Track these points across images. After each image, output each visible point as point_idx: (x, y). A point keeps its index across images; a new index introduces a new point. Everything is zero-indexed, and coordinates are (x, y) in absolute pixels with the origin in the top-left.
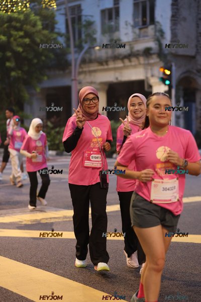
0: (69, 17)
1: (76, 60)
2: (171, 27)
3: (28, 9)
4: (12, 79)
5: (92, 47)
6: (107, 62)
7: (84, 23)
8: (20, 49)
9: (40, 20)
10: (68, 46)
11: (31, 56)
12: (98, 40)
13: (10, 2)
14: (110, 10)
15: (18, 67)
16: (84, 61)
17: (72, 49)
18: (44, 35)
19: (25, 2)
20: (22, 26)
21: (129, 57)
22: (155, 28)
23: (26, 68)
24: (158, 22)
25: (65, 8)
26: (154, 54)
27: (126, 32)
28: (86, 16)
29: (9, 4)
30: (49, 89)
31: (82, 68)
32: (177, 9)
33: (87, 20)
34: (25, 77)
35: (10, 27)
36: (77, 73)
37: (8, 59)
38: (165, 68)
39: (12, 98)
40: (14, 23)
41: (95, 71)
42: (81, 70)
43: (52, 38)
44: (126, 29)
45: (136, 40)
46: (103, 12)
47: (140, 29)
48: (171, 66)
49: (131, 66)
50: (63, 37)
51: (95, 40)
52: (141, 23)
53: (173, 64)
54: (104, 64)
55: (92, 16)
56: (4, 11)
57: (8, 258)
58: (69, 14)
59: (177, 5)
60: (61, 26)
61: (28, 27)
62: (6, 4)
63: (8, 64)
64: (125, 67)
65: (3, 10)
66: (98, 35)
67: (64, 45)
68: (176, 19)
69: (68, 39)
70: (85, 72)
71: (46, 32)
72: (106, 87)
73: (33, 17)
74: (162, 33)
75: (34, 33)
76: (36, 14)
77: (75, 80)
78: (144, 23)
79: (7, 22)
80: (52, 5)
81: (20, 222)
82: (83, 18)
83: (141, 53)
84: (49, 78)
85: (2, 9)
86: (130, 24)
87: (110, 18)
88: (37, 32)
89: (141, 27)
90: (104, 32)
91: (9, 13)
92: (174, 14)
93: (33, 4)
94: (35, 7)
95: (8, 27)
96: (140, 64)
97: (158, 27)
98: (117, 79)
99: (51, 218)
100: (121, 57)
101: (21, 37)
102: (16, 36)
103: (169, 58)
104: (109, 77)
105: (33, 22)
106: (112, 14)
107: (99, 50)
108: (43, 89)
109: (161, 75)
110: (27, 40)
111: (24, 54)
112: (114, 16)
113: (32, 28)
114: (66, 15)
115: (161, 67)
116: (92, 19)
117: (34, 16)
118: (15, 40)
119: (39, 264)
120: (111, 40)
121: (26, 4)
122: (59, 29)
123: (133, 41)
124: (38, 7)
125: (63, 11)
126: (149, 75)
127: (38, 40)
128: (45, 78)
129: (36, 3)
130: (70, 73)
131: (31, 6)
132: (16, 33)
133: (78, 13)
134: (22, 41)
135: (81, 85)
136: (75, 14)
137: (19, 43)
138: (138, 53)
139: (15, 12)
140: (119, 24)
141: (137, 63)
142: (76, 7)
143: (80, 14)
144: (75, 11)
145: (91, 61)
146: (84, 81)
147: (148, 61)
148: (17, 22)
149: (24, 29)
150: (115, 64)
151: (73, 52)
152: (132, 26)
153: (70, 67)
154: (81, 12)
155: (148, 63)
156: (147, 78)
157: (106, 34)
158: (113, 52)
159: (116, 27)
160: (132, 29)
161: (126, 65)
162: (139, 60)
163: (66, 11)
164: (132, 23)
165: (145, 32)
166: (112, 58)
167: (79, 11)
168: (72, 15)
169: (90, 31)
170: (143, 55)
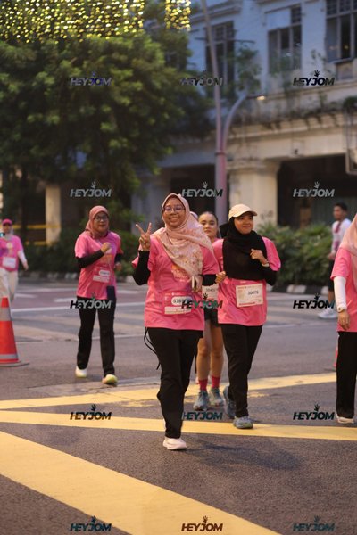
0: (213, 44)
1: (223, 120)
3: (141, 30)
4: (111, 152)
5: (253, 97)
6: (278, 123)
7: (239, 54)
8: (126, 101)
9: (162, 49)
10: (210, 95)
11: (144, 113)
12: (263, 85)
13: (110, 19)
14: (284, 32)
15: (123, 132)
16: (237, 122)
17: (217, 100)
18: (167, 75)
19: (135, 19)
20: (129, 61)
21: (318, 113)
23: (135, 134)
25: (205, 29)
27: (313, 70)
28: (242, 42)
29: (107, 21)
30: (176, 169)
31: (234, 133)
33: (245, 48)
34: (135, 149)
35: (109, 62)
36: (225, 143)
37: (105, 118)
40: (115, 56)
41: (257, 139)
42: (232, 137)
44: (313, 64)
46: (272, 34)
47: (338, 64)
49: (321, 129)
51: (257, 83)
52: (339, 55)
54: (273, 125)
55: (252, 42)
56: (100, 35)
57: (103, 465)
58: (211, 38)
60: (197, 61)
61: (140, 62)
62: (103, 21)
63: (104, 126)
64: (311, 132)
65: (98, 33)
66: (263, 76)
67: (203, 93)
70: (239, 141)
71: (171, 70)
72: (277, 168)
73: (149, 44)
75: (150, 72)
76: (154, 39)
77: (222, 154)
78: (345, 54)
79: (103, 54)
80: (183, 23)
81: (123, 402)
82: (238, 46)
83: (339, 107)
84: (175, 150)
85: (96, 30)
86: (319, 55)
87: (285, 46)
88: (155, 70)
89: (340, 61)
90: (273, 70)
91: (108, 38)
93: (149, 22)
94: (153, 27)
95: (105, 62)
96: (337, 126)
98: (296, 151)
100: (303, 114)
101: (128, 79)
102: (119, 77)
104: (283, 149)
105: (148, 53)
106: (288, 39)
107: (265, 102)
108: (165, 171)
110: (138, 85)
111: (132, 110)
112: (291, 42)
113: (148, 64)
114: (207, 40)
116: (252, 48)
117: (151, 43)
118: (117, 84)
119: (157, 477)
120: (286, 85)
121: (137, 21)
122: (194, 64)
124: (158, 26)
125: (201, 34)
126: (353, 146)
127: (158, 85)
128: (170, 151)
129: (155, 20)
130: (213, 141)
131: (146, 26)
132: (119, 72)
133: (228, 37)
134: (129, 87)
135: (231, 163)
136: (222, 39)
137: (125, 90)
138: (333, 106)
139: (118, 36)
140: (300, 55)
141: (332, 124)
142: (225, 27)
143: (231, 39)
144: (222, 33)
145: (250, 121)
146: (237, 157)
147: (352, 121)
148: (121, 54)
149: (133, 65)
150: (292, 127)
151: (218, 105)
152: (324, 60)
153: (212, 132)
154: (233, 35)
155: (352, 125)
156: (349, 151)
157: (276, 74)
158: (289, 105)
159: (295, 60)
160: (324, 64)
161: (312, 127)
162: (335, 119)
163: (207, 34)
164: (323, 53)
165: (347, 70)
166: (287, 116)
167: (231, 33)
168: (217, 40)
169: (249, 69)
170: (342, 111)
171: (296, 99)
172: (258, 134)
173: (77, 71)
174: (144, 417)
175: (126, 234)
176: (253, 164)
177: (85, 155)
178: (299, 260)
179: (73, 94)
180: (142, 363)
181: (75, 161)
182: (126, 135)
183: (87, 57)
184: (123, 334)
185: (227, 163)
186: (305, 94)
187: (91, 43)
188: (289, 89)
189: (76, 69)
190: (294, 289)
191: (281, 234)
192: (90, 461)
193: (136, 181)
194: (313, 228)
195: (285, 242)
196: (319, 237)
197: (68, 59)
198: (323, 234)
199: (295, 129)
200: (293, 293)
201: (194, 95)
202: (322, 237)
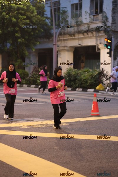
1: (56, 33)
2: (112, 15)
3: (29, 3)
4: (18, 43)
6: (74, 35)
7: (61, 12)
9: (36, 10)
10: (52, 25)
14: (77, 4)
15: (22, 37)
16: (60, 34)
17: (54, 26)
18: (37, 18)
20: (25, 13)
21: (87, 32)
22: (103, 15)
23: (27, 37)
24: (104, 12)
25: (50, 3)
26: (102, 30)
27: (86, 17)
28: (63, 7)
30: (40, 49)
32: (116, 4)
33: (63, 10)
34: (26, 42)
36: (56, 41)
37: (17, 32)
38: (108, 39)
39: (18, 55)
40: (20, 11)
41: (67, 40)
42: (59, 39)
43: (42, 20)
44: (86, 15)
45: (91, 22)
46: (72, 5)
47: (94, 16)
48: (112, 38)
49: (88, 37)
50: (49, 19)
51: (68, 21)
52: (94, 13)
53: (113, 37)
54: (72, 35)
55: (66, 8)
56: (15, 4)
57: (13, 147)
59: (116, 3)
60: (48, 13)
61: (28, 14)
63: (16, 35)
64: (85, 38)
66: (69, 19)
67: (49, 24)
68: (115, 10)
69: (52, 21)
70: (61, 40)
71: (39, 16)
72: (73, 49)
73: (32, 8)
74: (107, 18)
75: (32, 17)
76: (33, 6)
77: (55, 44)
78: (96, 12)
79: (16, 11)
80: (43, 1)
82: (61, 9)
83: (94, 30)
84: (40, 43)
86: (88, 13)
87: (77, 9)
88: (34, 16)
89: (95, 14)
90: (73, 17)
91: (18, 5)
92: (114, 7)
94: (33, 2)
95: (17, 13)
97: (104, 15)
98: (80, 45)
99: (39, 125)
100: (82, 32)
101: (24, 19)
102: (22, 18)
103: (110, 33)
104: (75, 43)
105: (31, 10)
106: (78, 7)
108: (36, 50)
109: (106, 43)
110: (28, 21)
113: (31, 14)
114: (51, 6)
115: (106, 38)
116: (66, 10)
118: (21, 21)
119: (31, 151)
120: (77, 22)
122: (47, 15)
123: (89, 23)
124: (35, 2)
125: (49, 5)
126: (99, 43)
127: (34, 21)
128: (38, 43)
130: (53, 40)
131: (31, 1)
132: (22, 17)
133: (58, 6)
134: (25, 22)
135: (58, 48)
136: (56, 7)
137: (23, 23)
138: (92, 29)
139: (21, 5)
140: (81, 12)
141: (92, 36)
142: (57, 2)
143: (59, 6)
144: (56, 5)
145: (65, 34)
146: (60, 46)
147: (98, 35)
148: (22, 11)
149: (26, 14)
150: (79, 36)
151: (54, 28)
152: (89, 14)
153: (52, 37)
154: (60, 6)
155: (98, 36)
156: (97, 44)
157: (74, 19)
158: (78, 29)
159: (80, 14)
160: (89, 15)
161: (85, 36)
162: (93, 34)
163: (51, 4)
164: (89, 12)
165: (97, 17)
166: (77, 32)
167: (59, 5)
168: (54, 7)
169: (65, 17)
170: (95, 31)
171: (80, 27)
172: (67, 38)
173: (7, 16)
174: (27, 131)
175: (23, 71)
176: (66, 48)
177: (10, 44)
178: (80, 80)
179: (6, 24)
180: (27, 113)
181: (7, 46)
182: (24, 38)
183: (11, 11)
184: (21, 104)
185: (57, 48)
186: (83, 25)
187: (12, 7)
188: (77, 24)
189: (7, 15)
190: (78, 89)
191: (74, 71)
192: (9, 146)
193: (27, 53)
194: (85, 70)
195: (76, 74)
196: (87, 73)
197: (5, 12)
198: (88, 72)
199: (79, 37)
200: (78, 91)
201: (47, 25)
202: (88, 73)
